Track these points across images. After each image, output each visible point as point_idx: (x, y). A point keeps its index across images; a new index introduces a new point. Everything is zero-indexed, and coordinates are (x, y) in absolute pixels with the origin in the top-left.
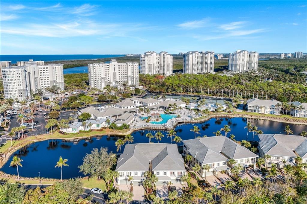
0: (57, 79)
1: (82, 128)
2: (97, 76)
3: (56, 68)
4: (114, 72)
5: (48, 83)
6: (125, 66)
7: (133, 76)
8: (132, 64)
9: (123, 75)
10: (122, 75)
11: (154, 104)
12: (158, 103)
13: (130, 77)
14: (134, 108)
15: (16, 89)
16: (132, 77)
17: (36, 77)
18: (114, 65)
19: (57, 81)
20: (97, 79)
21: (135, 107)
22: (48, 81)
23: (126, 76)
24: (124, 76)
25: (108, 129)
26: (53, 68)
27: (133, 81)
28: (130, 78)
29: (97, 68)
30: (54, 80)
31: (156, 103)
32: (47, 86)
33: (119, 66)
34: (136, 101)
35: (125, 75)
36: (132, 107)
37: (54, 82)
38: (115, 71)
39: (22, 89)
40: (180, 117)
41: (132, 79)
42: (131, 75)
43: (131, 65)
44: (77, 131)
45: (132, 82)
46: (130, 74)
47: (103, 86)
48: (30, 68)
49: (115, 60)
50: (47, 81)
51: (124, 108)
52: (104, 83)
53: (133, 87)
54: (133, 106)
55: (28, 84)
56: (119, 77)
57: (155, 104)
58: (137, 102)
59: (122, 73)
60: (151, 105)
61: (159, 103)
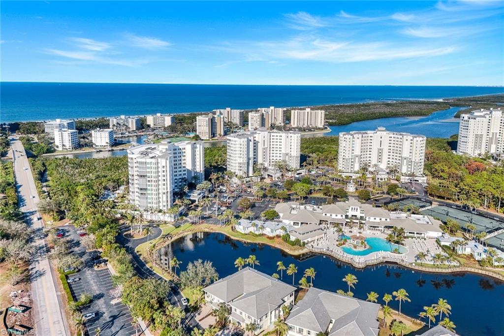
0: (291, 151)
1: (252, 229)
2: (347, 152)
3: (291, 137)
4: (379, 147)
5: (280, 155)
6: (399, 140)
7: (411, 157)
8: (412, 138)
9: (395, 154)
10: (393, 154)
11: (378, 220)
12: (386, 220)
13: (405, 159)
14: (341, 218)
15: (237, 162)
16: (410, 159)
17: (265, 147)
18: (381, 138)
19: (291, 154)
20: (347, 157)
21: (344, 217)
22: (280, 152)
23: (399, 157)
24: (396, 156)
25: (280, 240)
26: (287, 137)
27: (410, 166)
28: (405, 161)
29: (348, 140)
30: (287, 152)
31: (383, 219)
32: (278, 158)
33: (391, 139)
34: (356, 207)
35: (398, 155)
36: (339, 217)
37: (287, 155)
38: (382, 147)
39: (242, 161)
40: (399, 253)
41: (410, 163)
42: (408, 156)
43: (409, 140)
44: (247, 231)
45: (408, 168)
46: (406, 154)
47: (357, 167)
48: (259, 136)
49: (384, 129)
50: (278, 152)
51: (326, 215)
52: (358, 165)
53: (408, 177)
54: (340, 215)
55: (251, 155)
56: (389, 157)
57: (381, 219)
58: (357, 209)
59: (393, 151)
60: (372, 219)
61: (388, 220)
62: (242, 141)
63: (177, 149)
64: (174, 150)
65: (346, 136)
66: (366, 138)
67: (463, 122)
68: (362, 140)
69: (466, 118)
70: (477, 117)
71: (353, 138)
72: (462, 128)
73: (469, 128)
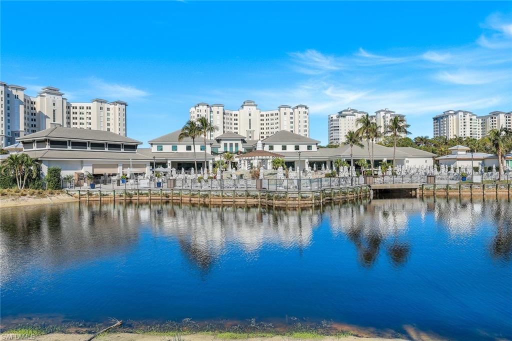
3: (108, 109)
4: (248, 129)
6: (275, 117)
8: (291, 110)
18: (250, 115)
26: (101, 108)
29: (203, 114)
33: (263, 118)
38: (252, 129)
43: (288, 114)
51: (160, 148)
58: (236, 147)
61: (314, 148)
65: (201, 107)
66: (229, 116)
67: (333, 122)
68: (224, 118)
69: (335, 118)
70: (347, 115)
71: (211, 111)
72: (332, 130)
73: (340, 128)
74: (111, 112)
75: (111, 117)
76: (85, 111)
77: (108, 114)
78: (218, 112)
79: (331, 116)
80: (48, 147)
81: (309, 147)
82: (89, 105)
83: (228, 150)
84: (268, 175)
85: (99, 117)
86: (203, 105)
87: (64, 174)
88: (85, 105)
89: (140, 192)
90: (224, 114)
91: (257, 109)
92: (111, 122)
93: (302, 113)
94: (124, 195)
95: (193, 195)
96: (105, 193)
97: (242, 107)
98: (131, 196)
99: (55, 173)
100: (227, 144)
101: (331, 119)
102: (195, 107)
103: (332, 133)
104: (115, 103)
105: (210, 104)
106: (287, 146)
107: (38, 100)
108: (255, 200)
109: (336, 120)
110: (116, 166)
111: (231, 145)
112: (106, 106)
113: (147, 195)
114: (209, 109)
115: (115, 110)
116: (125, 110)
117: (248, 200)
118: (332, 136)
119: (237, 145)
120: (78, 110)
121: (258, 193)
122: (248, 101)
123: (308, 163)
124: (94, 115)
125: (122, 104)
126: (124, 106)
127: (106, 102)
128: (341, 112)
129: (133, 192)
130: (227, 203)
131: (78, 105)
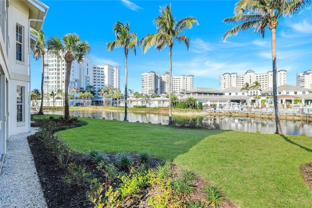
0: (187, 88)
6: (265, 77)
18: (250, 77)
22: (180, 89)
26: (184, 78)
29: (227, 78)
30: (184, 89)
39: (151, 89)
54: (241, 93)
62: (151, 75)
63: (97, 68)
64: (94, 68)
65: (226, 75)
66: (239, 78)
67: (300, 78)
68: (237, 79)
69: (301, 75)
70: (310, 73)
71: (231, 76)
72: (299, 82)
73: (305, 81)
74: (188, 79)
75: (188, 81)
76: (178, 80)
77: (187, 80)
78: (234, 77)
79: (299, 74)
80: (197, 95)
81: (304, 93)
82: (179, 77)
83: (256, 94)
84: (294, 106)
85: (183, 82)
86: (227, 73)
87: (203, 104)
88: (178, 77)
89: (235, 112)
90: (237, 77)
91: (254, 74)
92: (187, 83)
93: (282, 74)
94: (228, 113)
95: (262, 114)
96: (221, 112)
97: (246, 73)
98: (231, 113)
99: (201, 104)
100: (252, 92)
101: (298, 76)
102: (223, 75)
103: (299, 84)
104: (189, 76)
105: (230, 73)
106: (289, 92)
107: (163, 77)
108: (299, 118)
109: (302, 76)
110: (217, 101)
111: (254, 92)
112: (186, 77)
113: (238, 113)
114: (230, 75)
115: (189, 78)
116: (193, 78)
117: (295, 118)
118: (299, 85)
119: (257, 92)
120: (176, 80)
121: (301, 115)
122: (249, 70)
123: (304, 101)
124: (181, 81)
125: (192, 76)
126: (192, 77)
127: (186, 76)
128: (306, 72)
129: (232, 112)
130: (282, 118)
131: (176, 77)
